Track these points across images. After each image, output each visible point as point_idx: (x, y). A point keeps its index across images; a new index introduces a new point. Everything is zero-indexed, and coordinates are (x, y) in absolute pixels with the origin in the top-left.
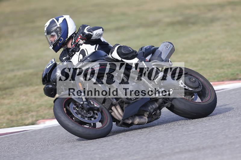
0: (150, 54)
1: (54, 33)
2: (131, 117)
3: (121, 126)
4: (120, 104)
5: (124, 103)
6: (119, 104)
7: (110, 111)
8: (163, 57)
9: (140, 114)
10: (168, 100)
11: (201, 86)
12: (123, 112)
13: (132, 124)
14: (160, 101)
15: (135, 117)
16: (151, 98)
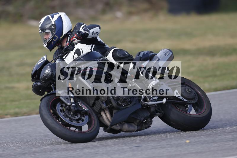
1: (48, 31)
2: (119, 124)
4: (110, 109)
9: (129, 121)
10: (161, 109)
11: (197, 97)
12: (112, 117)
13: (120, 131)
14: (152, 110)
15: (124, 124)
16: (142, 106)
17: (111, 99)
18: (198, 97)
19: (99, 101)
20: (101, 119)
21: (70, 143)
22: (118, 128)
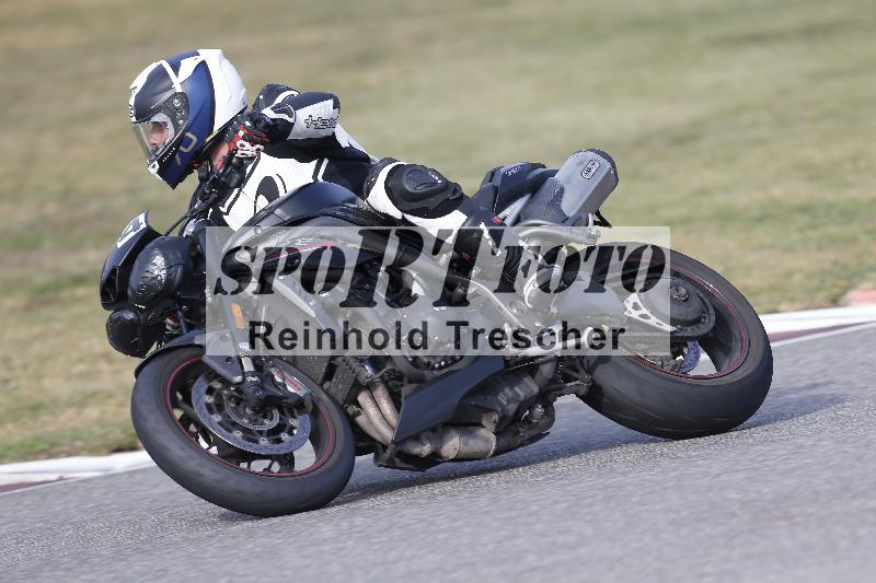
0: (522, 196)
1: (160, 118)
2: (430, 434)
3: (390, 464)
4: (390, 384)
5: (405, 379)
6: (386, 383)
7: (352, 409)
8: (570, 205)
9: (464, 421)
11: (711, 310)
12: (398, 409)
14: (546, 372)
15: (447, 432)
16: (507, 364)
18: (715, 310)
19: (348, 357)
22: (424, 449)
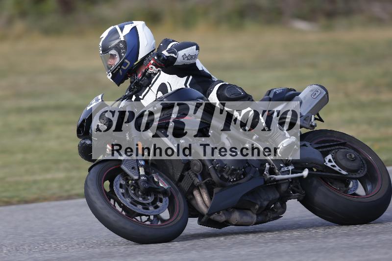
1: (113, 52)
2: (225, 212)
6: (207, 186)
10: (300, 187)
11: (366, 166)
12: (211, 199)
13: (226, 223)
14: (284, 187)
15: (233, 211)
16: (265, 182)
17: (211, 169)
18: (368, 166)
19: (190, 172)
20: (193, 202)
21: (135, 244)
22: (222, 218)
